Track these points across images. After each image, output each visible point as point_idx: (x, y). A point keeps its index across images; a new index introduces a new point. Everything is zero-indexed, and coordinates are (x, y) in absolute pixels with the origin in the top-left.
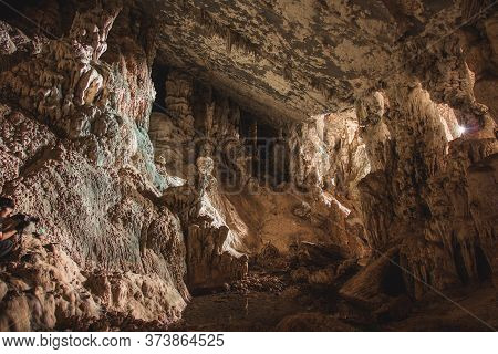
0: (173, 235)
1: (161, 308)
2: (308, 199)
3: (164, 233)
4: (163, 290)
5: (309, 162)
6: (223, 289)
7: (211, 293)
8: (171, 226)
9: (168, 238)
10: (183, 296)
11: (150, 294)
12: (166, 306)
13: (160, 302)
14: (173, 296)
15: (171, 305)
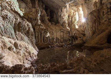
0: (29, 28)
1: (27, 54)
2: (64, 28)
3: (25, 27)
4: (27, 46)
5: (64, 19)
6: (49, 47)
7: (45, 49)
8: (28, 25)
9: (27, 29)
10: (36, 49)
11: (20, 48)
12: (29, 53)
13: (26, 51)
14: (32, 49)
15: (32, 52)
